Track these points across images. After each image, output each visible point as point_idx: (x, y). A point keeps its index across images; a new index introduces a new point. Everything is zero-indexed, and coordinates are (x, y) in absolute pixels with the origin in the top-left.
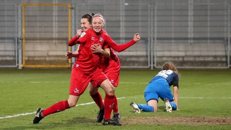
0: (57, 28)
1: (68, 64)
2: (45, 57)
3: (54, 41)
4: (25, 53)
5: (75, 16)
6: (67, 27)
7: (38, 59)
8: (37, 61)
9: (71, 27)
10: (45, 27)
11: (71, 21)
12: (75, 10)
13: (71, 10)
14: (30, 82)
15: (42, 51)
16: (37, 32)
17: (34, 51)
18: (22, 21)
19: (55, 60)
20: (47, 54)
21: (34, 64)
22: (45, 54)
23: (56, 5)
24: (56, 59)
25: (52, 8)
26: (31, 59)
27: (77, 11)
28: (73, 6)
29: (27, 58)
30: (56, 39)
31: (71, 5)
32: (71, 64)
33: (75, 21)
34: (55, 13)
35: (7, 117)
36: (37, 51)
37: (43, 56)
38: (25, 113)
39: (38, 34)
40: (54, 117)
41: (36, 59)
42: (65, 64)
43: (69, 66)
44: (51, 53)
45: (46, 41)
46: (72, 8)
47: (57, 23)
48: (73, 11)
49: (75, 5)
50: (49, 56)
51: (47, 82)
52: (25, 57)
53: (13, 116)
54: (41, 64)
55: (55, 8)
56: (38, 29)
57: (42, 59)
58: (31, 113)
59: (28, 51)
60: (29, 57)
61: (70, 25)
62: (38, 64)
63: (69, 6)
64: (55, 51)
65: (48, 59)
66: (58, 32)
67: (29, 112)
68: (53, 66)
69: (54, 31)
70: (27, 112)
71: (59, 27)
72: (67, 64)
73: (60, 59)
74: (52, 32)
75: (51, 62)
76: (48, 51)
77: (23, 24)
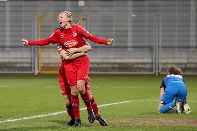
4: (41, 61)
7: (53, 65)
8: (51, 67)
12: (87, 21)
13: (83, 21)
14: (45, 87)
15: (56, 58)
17: (50, 58)
18: (38, 31)
21: (49, 70)
26: (46, 66)
27: (88, 22)
28: (85, 17)
29: (42, 65)
31: (83, 16)
35: (24, 119)
36: (52, 58)
37: (57, 63)
38: (40, 115)
40: (67, 119)
41: (50, 65)
46: (84, 19)
48: (85, 22)
49: (87, 16)
52: (41, 63)
53: (30, 118)
57: (56, 65)
58: (46, 115)
59: (43, 58)
60: (44, 64)
62: (52, 70)
63: (82, 17)
67: (44, 114)
70: (42, 114)
77: (39, 33)
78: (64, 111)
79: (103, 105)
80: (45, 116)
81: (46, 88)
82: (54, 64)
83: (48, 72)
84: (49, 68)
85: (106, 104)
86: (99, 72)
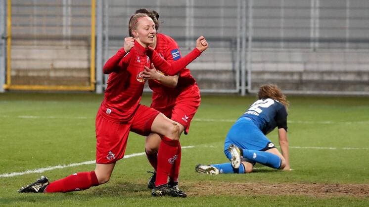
0: (70, 19)
1: (90, 85)
2: (48, 70)
3: (64, 42)
4: (11, 64)
6: (89, 16)
7: (35, 74)
8: (33, 77)
9: (96, 16)
10: (48, 16)
11: (96, 6)
14: (20, 117)
15: (41, 60)
16: (33, 26)
17: (27, 60)
18: (6, 5)
19: (66, 77)
20: (52, 65)
21: (28, 83)
22: (47, 65)
24: (68, 74)
26: (21, 74)
29: (14, 73)
30: (67, 39)
32: (95, 84)
33: (104, 6)
36: (33, 60)
37: (44, 70)
39: (35, 29)
41: (31, 74)
42: (84, 85)
43: (92, 87)
44: (59, 64)
45: (49, 42)
47: (70, 9)
50: (55, 70)
51: (52, 117)
52: (11, 70)
54: (40, 84)
56: (36, 20)
57: (42, 74)
58: (21, 174)
59: (16, 60)
60: (18, 70)
61: (93, 14)
62: (34, 84)
64: (67, 60)
65: (52, 74)
66: (72, 26)
67: (17, 171)
68: (62, 88)
69: (64, 23)
70: (14, 171)
71: (74, 16)
72: (87, 83)
73: (75, 74)
74: (62, 26)
75: (58, 81)
76: (53, 60)
77: (9, 9)
78: (57, 165)
79: (134, 155)
80: (19, 175)
81: (21, 119)
82: (38, 70)
83: (25, 87)
84: (28, 80)
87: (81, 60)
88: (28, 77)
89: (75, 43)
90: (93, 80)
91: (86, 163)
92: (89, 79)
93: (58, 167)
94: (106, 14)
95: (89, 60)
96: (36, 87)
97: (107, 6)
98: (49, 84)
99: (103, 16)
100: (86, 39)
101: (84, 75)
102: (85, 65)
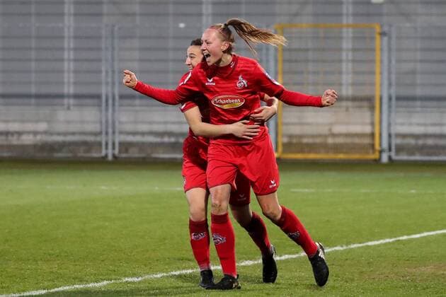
0: (350, 76)
1: (374, 152)
2: (326, 136)
3: (344, 104)
4: (283, 129)
5: (390, 50)
6: (373, 73)
7: (310, 141)
8: (307, 145)
9: (381, 73)
10: (326, 73)
11: (381, 61)
12: (390, 38)
13: (381, 39)
14: (293, 190)
15: (318, 124)
16: (308, 84)
17: (302, 124)
19: (346, 144)
20: (330, 130)
21: (302, 151)
22: (325, 130)
23: (348, 26)
24: (349, 140)
25: (341, 32)
26: (294, 141)
27: (394, 41)
28: (386, 29)
29: (285, 140)
30: (347, 99)
31: (382, 26)
32: (381, 152)
33: (390, 61)
34: (347, 44)
35: (243, 264)
36: (308, 124)
37: (320, 136)
38: (280, 256)
39: (311, 88)
40: (342, 264)
41: (305, 141)
42: (368, 153)
43: (376, 156)
44: (338, 129)
46: (383, 34)
47: (350, 65)
48: (385, 39)
49: (390, 26)
50: (334, 135)
51: (330, 190)
52: (283, 136)
53: (256, 262)
54: (316, 153)
55: (348, 33)
56: (311, 78)
57: (318, 140)
58: (294, 256)
59: (287, 124)
60: (291, 136)
61: (378, 70)
62: (309, 152)
63: (378, 29)
64: (348, 124)
65: (330, 141)
66: (353, 84)
67: (290, 254)
68: (341, 156)
69: (344, 82)
70: (286, 254)
71: (355, 73)
72: (371, 151)
73: (357, 140)
74: (341, 84)
75: (337, 148)
76: (331, 124)
77: (280, 66)
78: (336, 246)
79: (426, 234)
80: (292, 258)
81: (294, 192)
82: (313, 136)
83: (299, 156)
84: (302, 148)
85: (434, 230)
86: (417, 157)
87: (363, 124)
88: (301, 144)
89: (357, 104)
90: (377, 147)
91: (370, 243)
92: (373, 146)
93: (338, 248)
94: (393, 70)
95: (372, 124)
96: (312, 156)
97: (393, 62)
98: (327, 152)
99: (390, 73)
100: (370, 100)
101: (367, 141)
102: (368, 129)
